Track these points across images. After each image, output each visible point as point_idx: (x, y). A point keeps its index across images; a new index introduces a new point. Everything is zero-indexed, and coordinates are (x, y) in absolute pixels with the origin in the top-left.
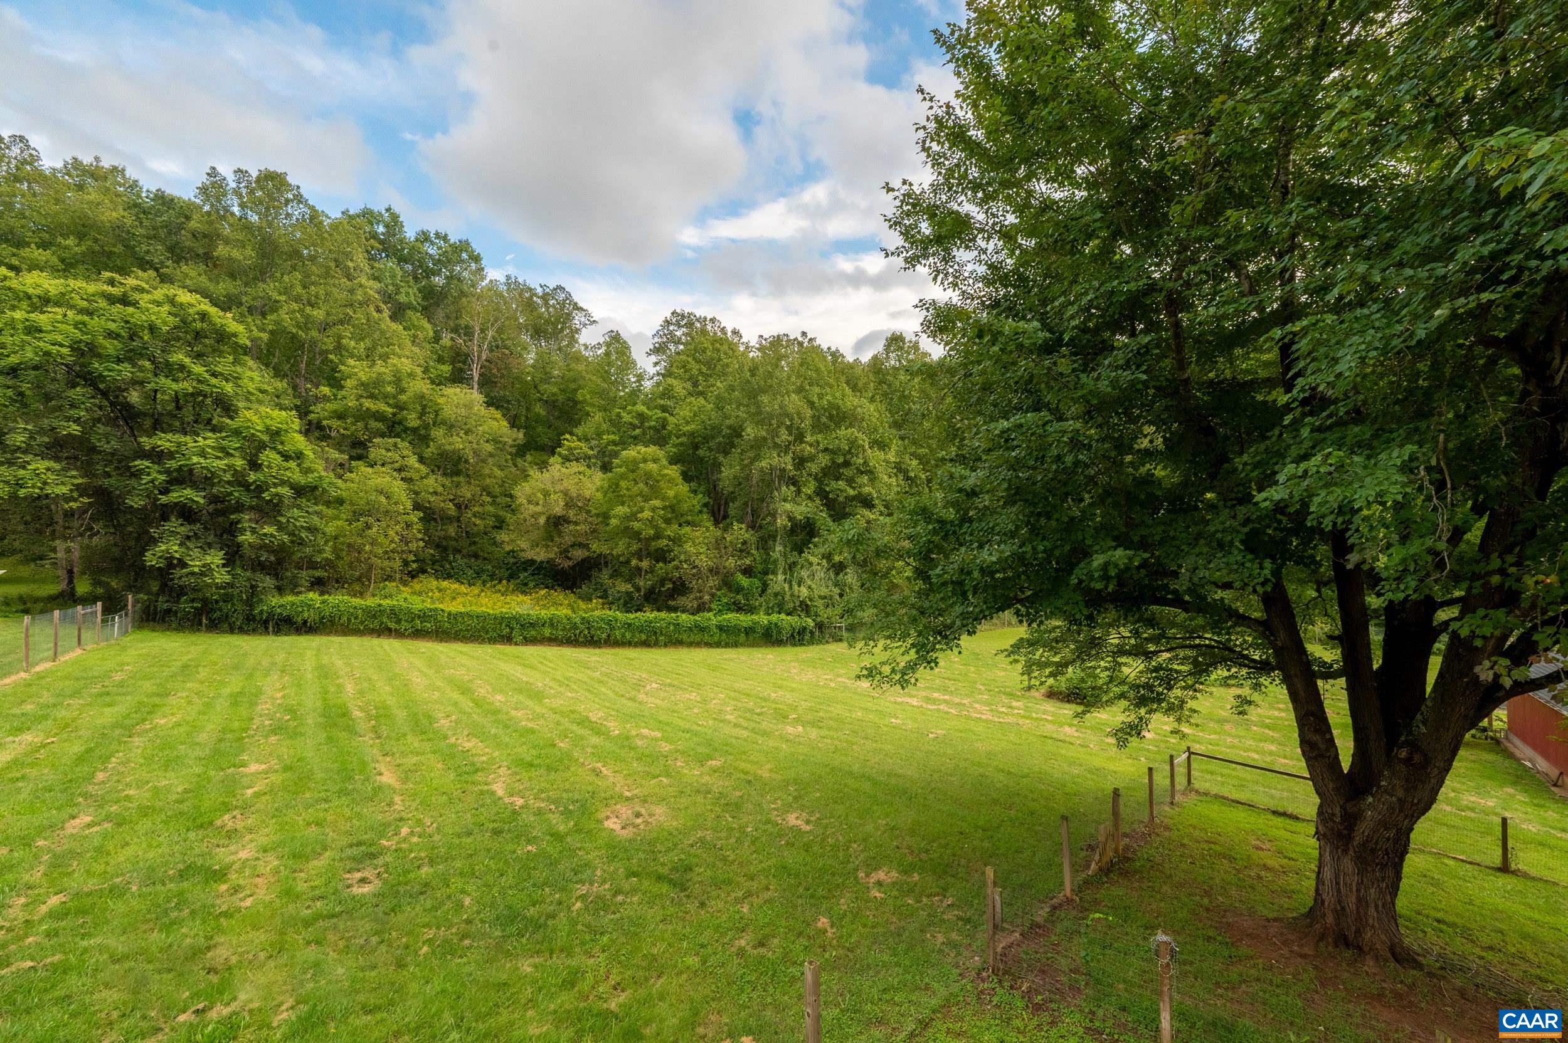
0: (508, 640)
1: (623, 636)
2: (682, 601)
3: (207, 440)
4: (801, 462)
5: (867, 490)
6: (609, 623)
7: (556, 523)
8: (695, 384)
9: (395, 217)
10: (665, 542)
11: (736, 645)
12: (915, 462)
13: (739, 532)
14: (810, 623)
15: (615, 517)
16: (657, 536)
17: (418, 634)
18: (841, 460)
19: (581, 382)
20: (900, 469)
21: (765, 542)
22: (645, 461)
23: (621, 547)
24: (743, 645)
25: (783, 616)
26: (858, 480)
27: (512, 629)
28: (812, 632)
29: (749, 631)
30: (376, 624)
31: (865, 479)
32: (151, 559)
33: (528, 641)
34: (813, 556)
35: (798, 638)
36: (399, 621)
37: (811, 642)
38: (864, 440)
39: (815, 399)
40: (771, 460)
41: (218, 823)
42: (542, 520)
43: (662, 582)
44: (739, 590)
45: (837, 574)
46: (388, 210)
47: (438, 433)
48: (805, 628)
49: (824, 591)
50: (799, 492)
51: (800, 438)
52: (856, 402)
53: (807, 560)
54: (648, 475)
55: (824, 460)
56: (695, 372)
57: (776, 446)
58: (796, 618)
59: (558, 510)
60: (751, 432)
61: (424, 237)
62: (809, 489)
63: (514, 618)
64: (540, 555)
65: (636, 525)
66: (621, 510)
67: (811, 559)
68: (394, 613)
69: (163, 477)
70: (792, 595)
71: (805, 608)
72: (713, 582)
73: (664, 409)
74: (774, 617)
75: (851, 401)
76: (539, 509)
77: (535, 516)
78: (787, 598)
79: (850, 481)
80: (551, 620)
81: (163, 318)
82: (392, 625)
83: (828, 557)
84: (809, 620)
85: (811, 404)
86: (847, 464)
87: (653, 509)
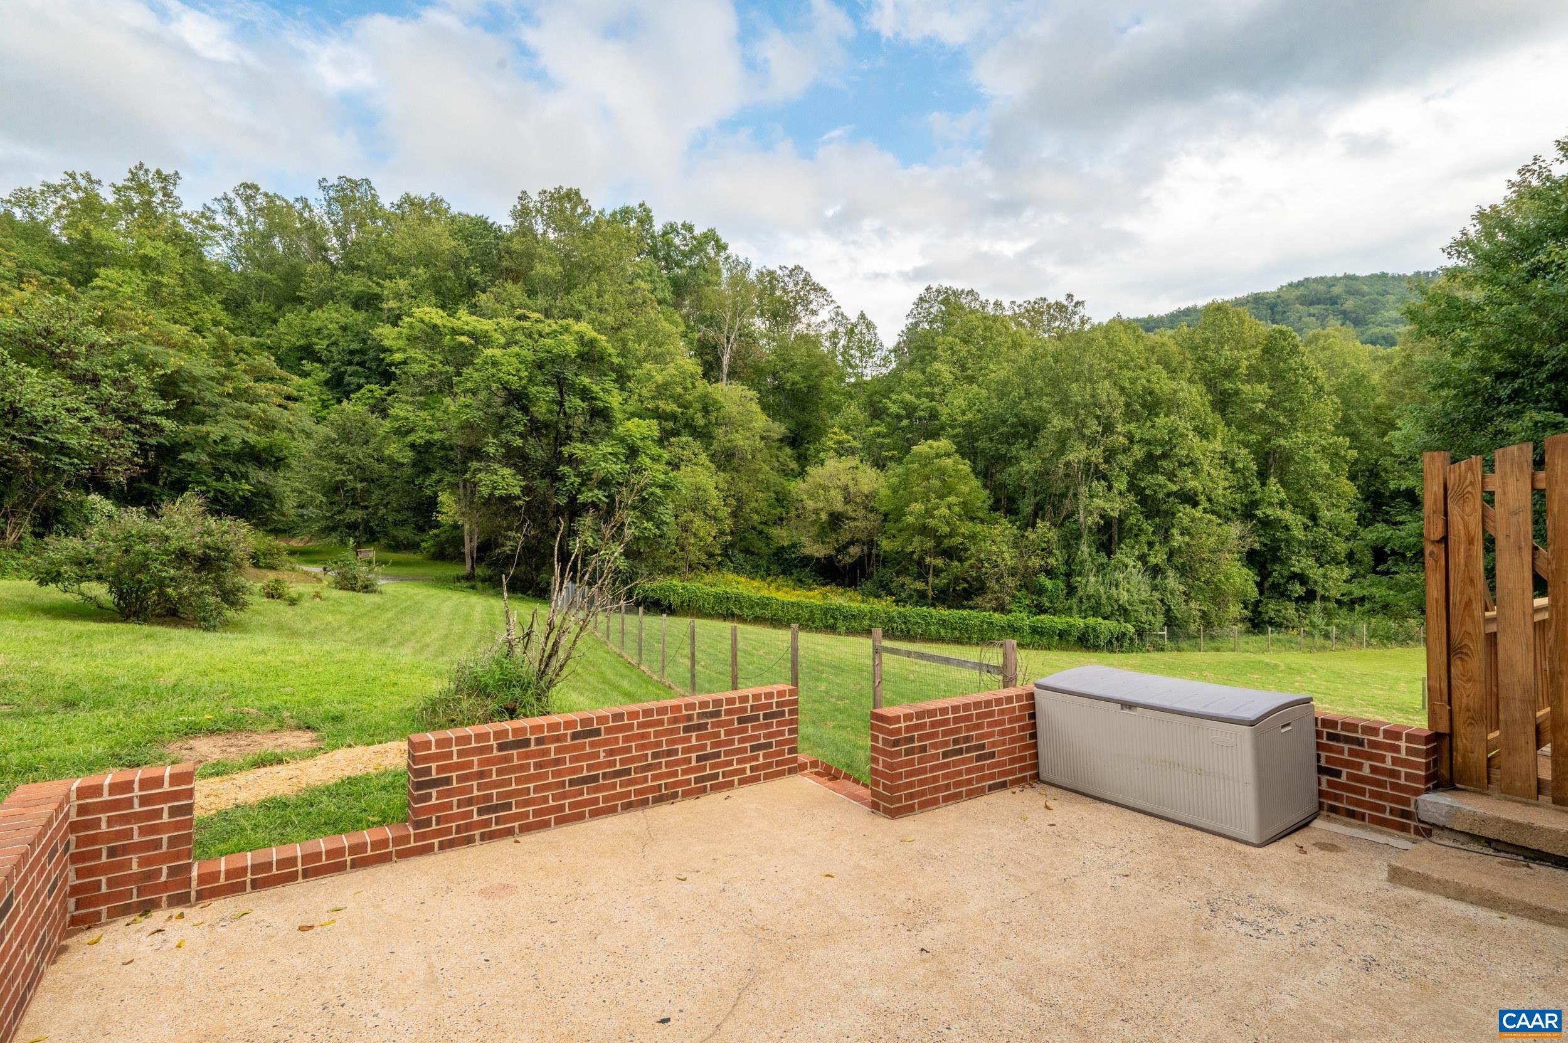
0: (832, 629)
1: (938, 632)
2: (979, 600)
3: (605, 447)
4: (1110, 455)
5: (1192, 484)
6: (924, 618)
7: (836, 520)
8: (964, 368)
9: (647, 211)
10: (961, 540)
11: (1048, 648)
12: (1244, 451)
13: (1045, 530)
14: (1131, 628)
15: (911, 513)
16: (951, 535)
17: (757, 620)
18: (1159, 452)
20: (1227, 460)
21: (1070, 541)
22: (938, 456)
23: (917, 544)
24: (1056, 648)
25: (1100, 620)
26: (1179, 473)
27: (836, 619)
28: (1132, 639)
29: (1062, 635)
30: (723, 611)
31: (1187, 472)
33: (850, 632)
34: (1126, 555)
35: (1116, 643)
36: (741, 609)
37: (1131, 650)
38: (1184, 426)
39: (1127, 384)
40: (1078, 453)
43: (957, 579)
44: (1041, 591)
45: (1154, 577)
46: (641, 206)
48: (1125, 634)
49: (1144, 596)
50: (1110, 488)
51: (1108, 428)
52: (1174, 385)
53: (1120, 561)
54: (942, 472)
55: (1139, 452)
57: (1083, 436)
58: (1115, 623)
59: (839, 506)
60: (1057, 422)
61: (672, 229)
62: (1121, 484)
63: (838, 609)
64: (817, 551)
65: (932, 522)
66: (917, 507)
67: (1126, 560)
68: (738, 599)
69: (579, 480)
70: (1109, 598)
71: (1124, 612)
72: (1010, 582)
74: (1091, 621)
75: (1164, 384)
76: (820, 505)
77: (817, 512)
78: (1104, 601)
79: (1171, 476)
80: (871, 612)
82: (736, 611)
83: (1143, 558)
84: (1129, 626)
85: (1122, 389)
86: (1165, 456)
87: (949, 507)
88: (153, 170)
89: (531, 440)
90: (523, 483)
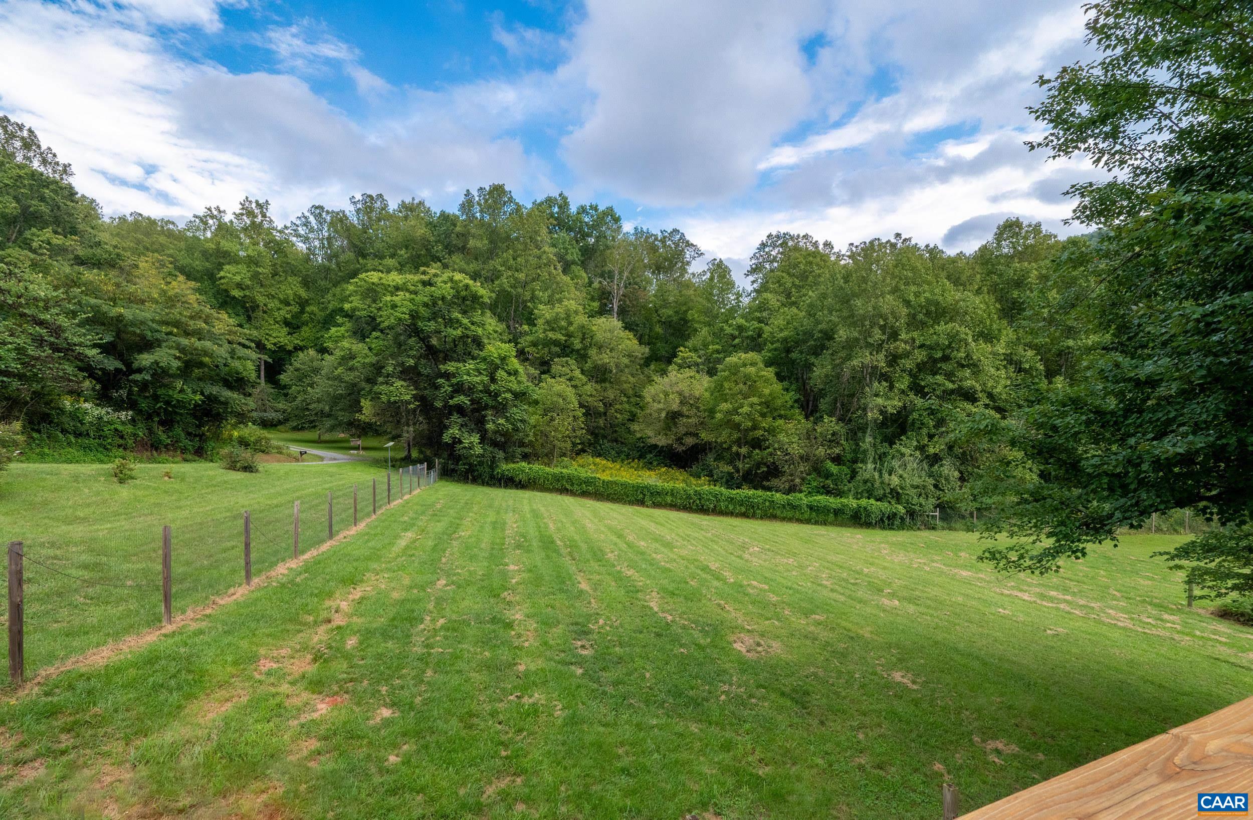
0: (641, 503)
1: (727, 507)
2: (775, 482)
3: (470, 365)
4: (893, 359)
5: (968, 383)
6: (716, 496)
7: (674, 417)
8: (789, 296)
9: (565, 199)
10: (761, 432)
11: (825, 523)
12: (1030, 353)
13: (830, 424)
14: (901, 509)
15: (720, 411)
16: (755, 428)
17: (584, 494)
18: (939, 355)
19: (691, 304)
20: (1010, 360)
21: (855, 433)
22: (745, 365)
23: (724, 436)
24: (832, 524)
25: (872, 501)
26: (960, 374)
27: (644, 495)
28: (902, 518)
29: (837, 512)
30: (559, 486)
31: (967, 372)
32: (446, 438)
33: (656, 505)
34: (907, 447)
35: (888, 522)
36: (572, 485)
37: (902, 527)
38: (966, 333)
39: (912, 298)
40: (864, 358)
41: (502, 596)
42: (663, 415)
43: (758, 465)
44: (828, 475)
45: (932, 465)
46: (560, 195)
47: (593, 352)
48: (895, 514)
49: (917, 481)
50: (891, 387)
51: (894, 335)
52: (958, 296)
53: (898, 451)
54: (747, 377)
55: (920, 356)
56: (789, 285)
57: (869, 345)
58: (886, 504)
59: (675, 407)
60: (842, 334)
61: (583, 210)
62: (904, 383)
63: (646, 487)
64: (662, 441)
65: (737, 418)
66: (725, 406)
67: (903, 450)
68: (570, 479)
69: (450, 389)
70: (882, 483)
71: (896, 495)
72: (803, 467)
73: (760, 321)
74: (864, 502)
75: (952, 295)
76: (661, 406)
77: (658, 411)
78: (877, 485)
79: (949, 376)
80: (672, 490)
81: (447, 290)
82: (569, 487)
83: (922, 448)
84: (900, 507)
85: (907, 303)
86: (946, 358)
87: (752, 405)
88: (254, 201)
89: (423, 361)
90: (414, 392)
